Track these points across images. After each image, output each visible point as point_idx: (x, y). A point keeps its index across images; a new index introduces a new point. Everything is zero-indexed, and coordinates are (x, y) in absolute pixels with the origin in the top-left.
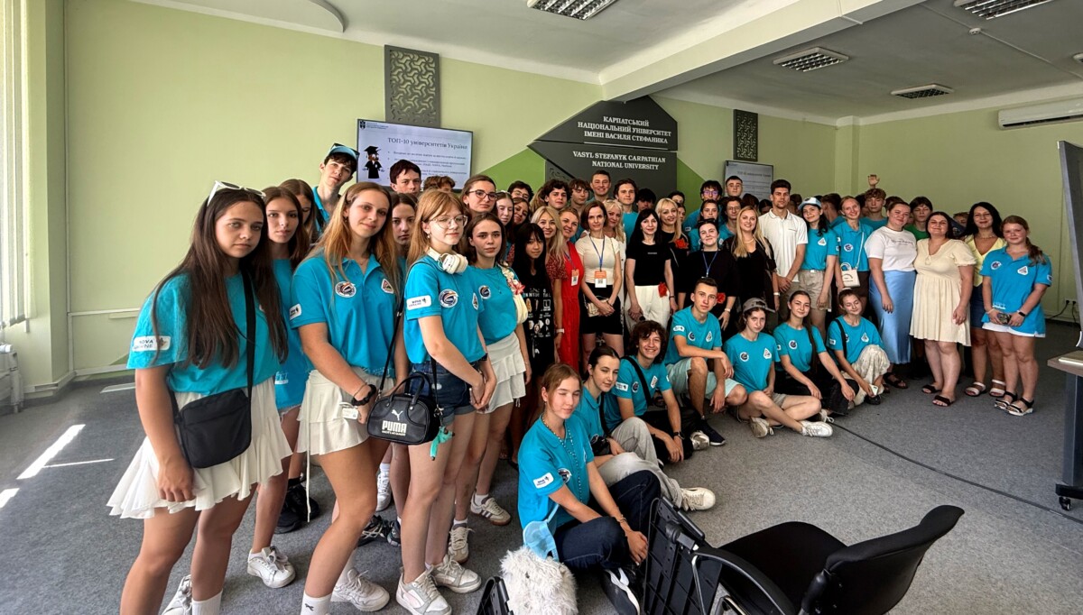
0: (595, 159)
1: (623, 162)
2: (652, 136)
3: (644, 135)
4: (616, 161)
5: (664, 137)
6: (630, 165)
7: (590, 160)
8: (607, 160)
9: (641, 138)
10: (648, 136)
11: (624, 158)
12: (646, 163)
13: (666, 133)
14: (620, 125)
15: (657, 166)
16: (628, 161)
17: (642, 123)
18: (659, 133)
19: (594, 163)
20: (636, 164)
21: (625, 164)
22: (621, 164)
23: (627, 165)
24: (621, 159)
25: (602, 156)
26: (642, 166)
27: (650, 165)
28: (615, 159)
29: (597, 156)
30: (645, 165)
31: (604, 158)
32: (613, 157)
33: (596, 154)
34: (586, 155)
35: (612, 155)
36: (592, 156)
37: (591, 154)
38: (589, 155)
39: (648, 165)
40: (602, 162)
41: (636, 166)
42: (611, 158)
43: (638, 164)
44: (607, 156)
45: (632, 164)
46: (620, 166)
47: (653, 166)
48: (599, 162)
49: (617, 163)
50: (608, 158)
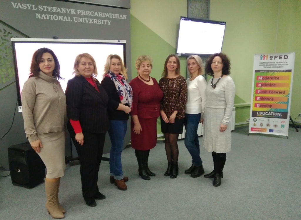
0: (38, 12)
1: (72, 16)
4: (63, 15)
6: (80, 20)
7: (33, 13)
8: (53, 14)
11: (73, 12)
15: (109, 22)
16: (76, 16)
19: (38, 16)
20: (86, 19)
21: (74, 18)
22: (69, 17)
23: (76, 19)
24: (68, 13)
25: (47, 9)
26: (93, 21)
27: (102, 20)
28: (62, 12)
29: (41, 9)
30: (97, 20)
31: (49, 11)
32: (60, 10)
33: (39, 7)
34: (28, 7)
35: (59, 8)
36: (35, 8)
37: (33, 6)
38: (32, 7)
39: (100, 21)
40: (48, 16)
41: (86, 20)
42: (57, 12)
43: (88, 19)
44: (52, 9)
45: (81, 18)
46: (68, 19)
47: (105, 21)
48: (43, 15)
49: (65, 17)
50: (54, 11)
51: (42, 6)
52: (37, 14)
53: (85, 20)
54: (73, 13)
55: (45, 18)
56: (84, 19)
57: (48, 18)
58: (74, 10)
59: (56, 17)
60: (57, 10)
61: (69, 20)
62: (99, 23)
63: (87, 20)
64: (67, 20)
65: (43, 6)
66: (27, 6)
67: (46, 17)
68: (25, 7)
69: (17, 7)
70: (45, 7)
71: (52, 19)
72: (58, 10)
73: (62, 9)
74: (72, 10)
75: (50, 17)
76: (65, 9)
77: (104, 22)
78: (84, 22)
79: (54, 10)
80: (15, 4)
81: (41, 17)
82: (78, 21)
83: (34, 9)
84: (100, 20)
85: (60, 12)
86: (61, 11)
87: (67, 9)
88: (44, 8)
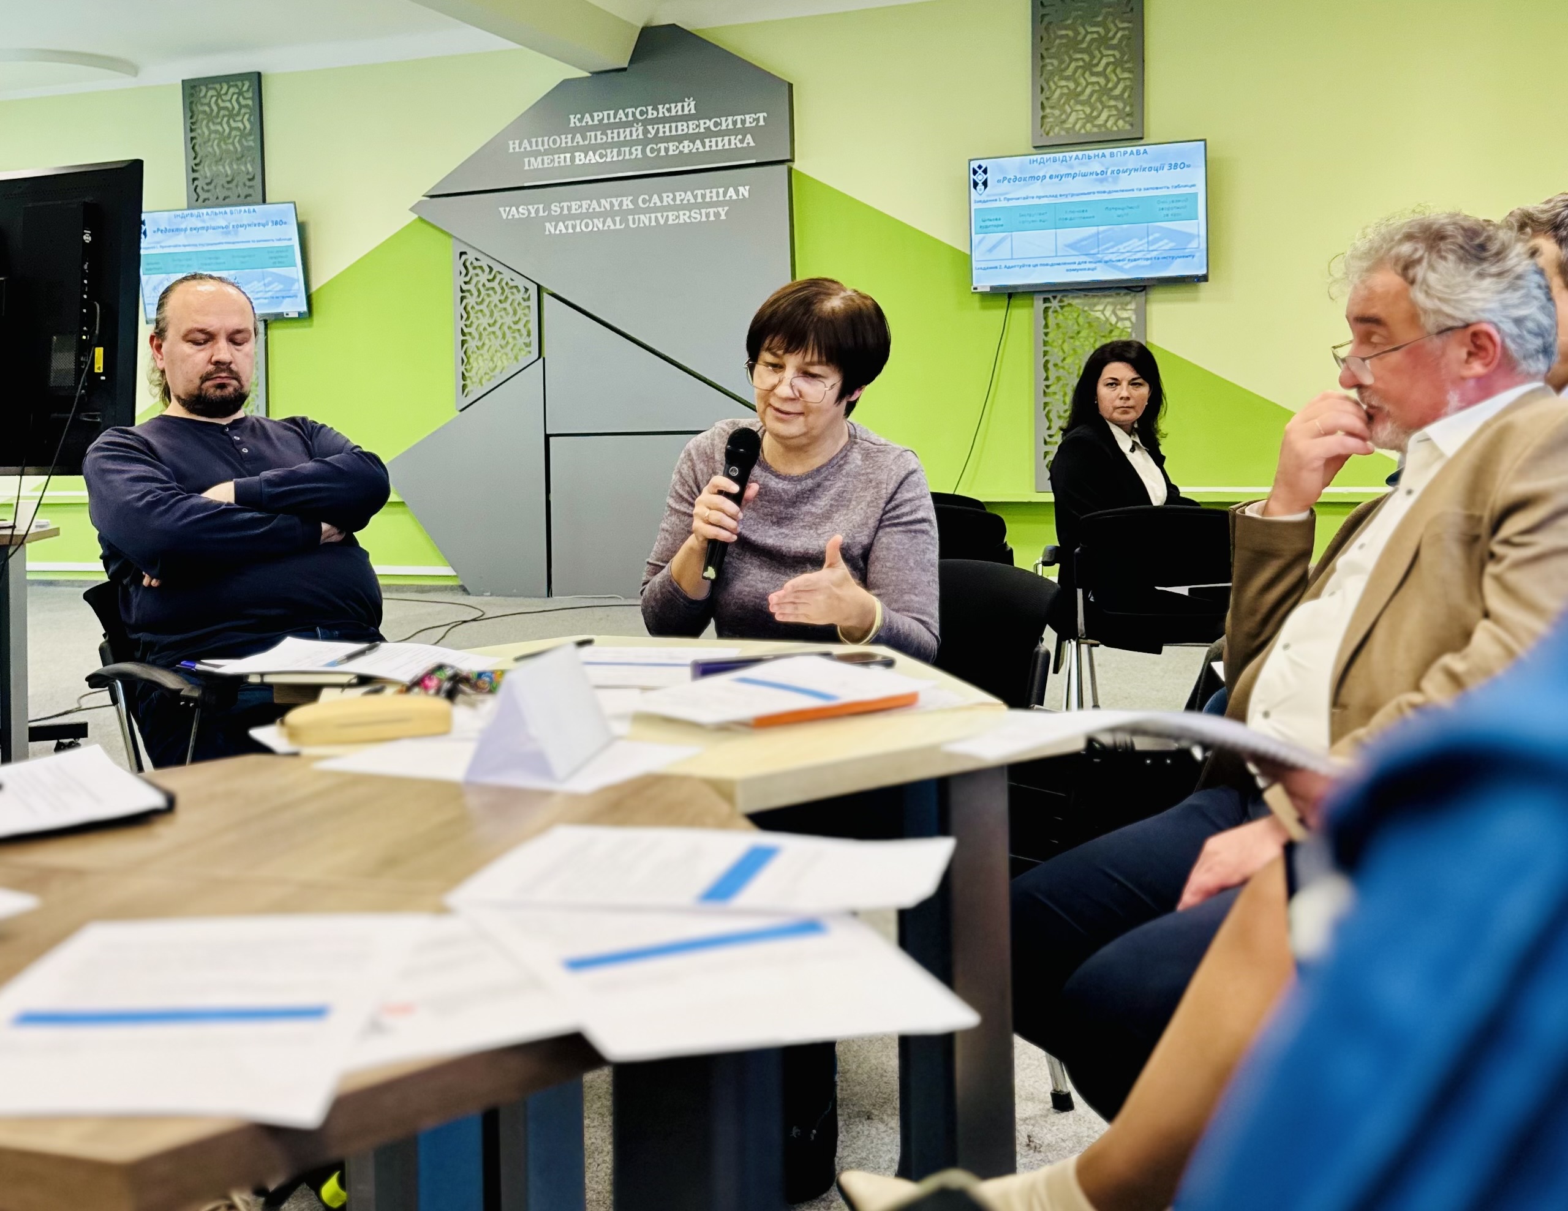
0: (550, 218)
1: (624, 214)
2: (709, 133)
3: (680, 139)
4: (604, 215)
5: (744, 131)
6: (644, 220)
7: (539, 222)
8: (581, 217)
9: (672, 146)
10: (692, 138)
11: (627, 203)
12: (689, 207)
13: (748, 118)
14: (612, 126)
15: (723, 212)
16: (637, 211)
17: (676, 109)
18: (726, 123)
19: (549, 227)
20: (659, 215)
21: (630, 218)
22: (618, 219)
23: (634, 219)
24: (616, 208)
25: (569, 208)
26: (678, 217)
27: (703, 211)
28: (603, 209)
29: (556, 211)
30: (687, 213)
31: (573, 211)
32: (596, 206)
33: (553, 207)
34: (530, 213)
35: (594, 202)
36: (544, 212)
37: (541, 206)
38: (537, 211)
39: (695, 213)
40: (570, 223)
41: (660, 218)
42: (591, 210)
43: (665, 214)
44: (581, 207)
45: (648, 216)
46: (615, 224)
47: (712, 210)
48: (561, 224)
49: (609, 220)
50: (584, 211)
51: (557, 204)
52: (548, 225)
53: (656, 218)
54: (627, 205)
55: (564, 231)
56: (653, 216)
57: (570, 231)
58: (631, 198)
59: (587, 226)
60: (589, 206)
61: (618, 226)
62: (693, 220)
63: (662, 216)
64: (612, 227)
65: (560, 203)
66: (528, 210)
67: (567, 228)
68: (523, 214)
69: (510, 217)
70: (565, 204)
71: (578, 229)
72: (592, 207)
73: (603, 201)
74: (624, 199)
75: (574, 227)
76: (608, 200)
77: (708, 215)
78: (653, 223)
79: (585, 206)
80: (505, 211)
81: (555, 230)
82: (639, 223)
83: (541, 214)
84: (698, 211)
85: (598, 209)
86: (600, 207)
87: (614, 200)
88: (562, 208)
